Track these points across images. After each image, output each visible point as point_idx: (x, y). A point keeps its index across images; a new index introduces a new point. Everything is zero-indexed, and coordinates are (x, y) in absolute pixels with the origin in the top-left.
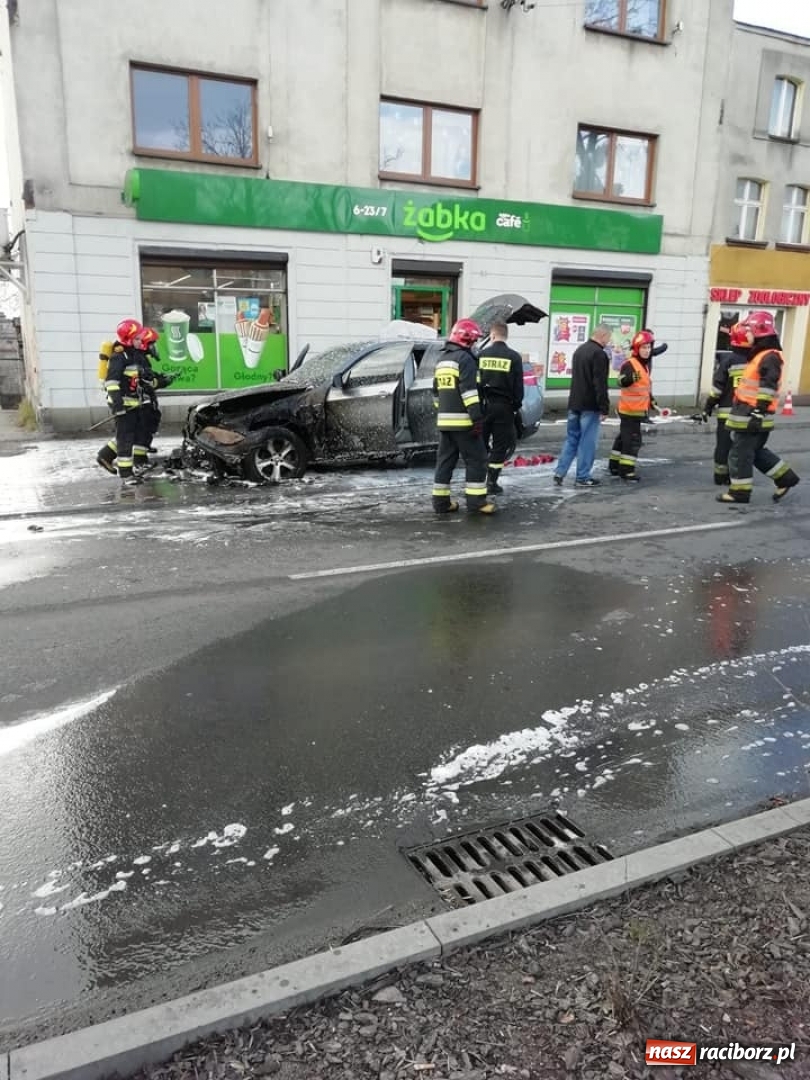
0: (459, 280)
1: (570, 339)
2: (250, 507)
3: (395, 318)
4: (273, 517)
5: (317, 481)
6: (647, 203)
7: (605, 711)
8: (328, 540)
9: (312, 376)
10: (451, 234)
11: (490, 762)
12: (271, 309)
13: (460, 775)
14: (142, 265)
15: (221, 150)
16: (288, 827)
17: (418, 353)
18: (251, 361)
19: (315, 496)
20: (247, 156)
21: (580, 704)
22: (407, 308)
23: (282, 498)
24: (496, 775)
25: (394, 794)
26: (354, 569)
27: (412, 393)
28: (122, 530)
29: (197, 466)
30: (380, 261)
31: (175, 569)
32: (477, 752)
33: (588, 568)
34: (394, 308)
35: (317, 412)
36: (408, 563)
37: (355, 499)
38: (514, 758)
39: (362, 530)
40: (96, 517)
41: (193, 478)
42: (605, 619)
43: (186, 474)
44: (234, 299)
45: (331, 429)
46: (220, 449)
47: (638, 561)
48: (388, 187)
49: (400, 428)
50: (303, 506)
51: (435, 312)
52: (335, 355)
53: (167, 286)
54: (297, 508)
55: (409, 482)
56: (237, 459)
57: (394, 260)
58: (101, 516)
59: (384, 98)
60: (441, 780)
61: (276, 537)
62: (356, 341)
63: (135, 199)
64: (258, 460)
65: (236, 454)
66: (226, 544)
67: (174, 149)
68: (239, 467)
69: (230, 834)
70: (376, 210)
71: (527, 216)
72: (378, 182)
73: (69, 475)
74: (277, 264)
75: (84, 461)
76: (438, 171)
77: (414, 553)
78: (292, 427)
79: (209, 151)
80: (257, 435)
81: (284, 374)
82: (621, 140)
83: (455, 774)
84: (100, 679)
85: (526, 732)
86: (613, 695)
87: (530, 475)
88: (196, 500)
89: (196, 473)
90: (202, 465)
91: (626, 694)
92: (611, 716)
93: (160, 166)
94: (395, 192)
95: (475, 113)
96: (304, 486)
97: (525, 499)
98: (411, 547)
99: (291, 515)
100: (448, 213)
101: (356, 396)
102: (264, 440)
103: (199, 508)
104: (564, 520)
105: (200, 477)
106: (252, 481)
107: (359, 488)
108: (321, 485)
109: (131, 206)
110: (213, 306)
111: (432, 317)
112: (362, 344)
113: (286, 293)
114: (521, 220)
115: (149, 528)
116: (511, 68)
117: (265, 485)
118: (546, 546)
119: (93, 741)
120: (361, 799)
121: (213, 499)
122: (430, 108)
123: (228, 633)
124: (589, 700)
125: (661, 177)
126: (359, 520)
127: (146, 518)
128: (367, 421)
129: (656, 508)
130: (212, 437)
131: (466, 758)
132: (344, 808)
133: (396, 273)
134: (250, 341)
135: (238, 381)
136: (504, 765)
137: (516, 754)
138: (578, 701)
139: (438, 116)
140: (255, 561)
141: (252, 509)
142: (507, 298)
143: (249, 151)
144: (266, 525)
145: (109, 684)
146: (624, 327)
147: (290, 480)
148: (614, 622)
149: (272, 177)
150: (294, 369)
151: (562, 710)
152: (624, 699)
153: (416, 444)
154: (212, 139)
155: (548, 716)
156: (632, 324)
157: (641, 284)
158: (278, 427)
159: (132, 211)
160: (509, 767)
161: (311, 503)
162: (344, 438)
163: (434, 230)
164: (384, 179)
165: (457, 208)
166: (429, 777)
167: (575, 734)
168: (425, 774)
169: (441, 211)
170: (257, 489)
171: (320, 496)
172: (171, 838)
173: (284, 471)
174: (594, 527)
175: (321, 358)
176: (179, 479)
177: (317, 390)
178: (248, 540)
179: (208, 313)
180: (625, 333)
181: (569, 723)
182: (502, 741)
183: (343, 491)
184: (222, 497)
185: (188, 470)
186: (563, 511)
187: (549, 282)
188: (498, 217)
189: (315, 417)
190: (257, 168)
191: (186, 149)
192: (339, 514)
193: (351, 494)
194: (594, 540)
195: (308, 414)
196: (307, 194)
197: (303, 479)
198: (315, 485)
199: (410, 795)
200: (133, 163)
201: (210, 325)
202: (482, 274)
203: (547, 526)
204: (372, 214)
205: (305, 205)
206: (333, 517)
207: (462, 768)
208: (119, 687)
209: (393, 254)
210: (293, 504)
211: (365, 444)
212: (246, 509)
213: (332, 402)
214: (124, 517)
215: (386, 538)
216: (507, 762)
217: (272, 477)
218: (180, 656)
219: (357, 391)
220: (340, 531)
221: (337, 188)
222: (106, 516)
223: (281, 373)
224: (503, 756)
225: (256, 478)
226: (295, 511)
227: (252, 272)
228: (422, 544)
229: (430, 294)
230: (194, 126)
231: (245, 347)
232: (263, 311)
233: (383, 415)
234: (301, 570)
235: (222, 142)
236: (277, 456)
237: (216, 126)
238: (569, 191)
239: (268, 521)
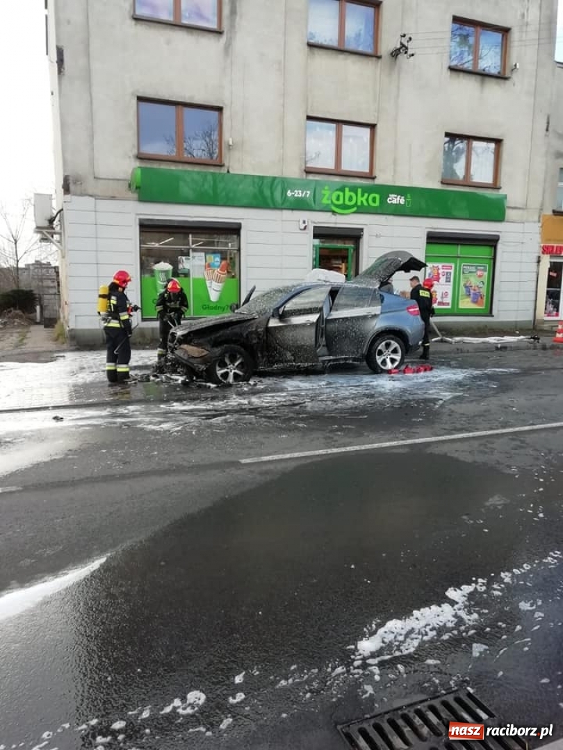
0: (361, 240)
1: (440, 281)
2: (212, 403)
3: (314, 267)
4: (228, 412)
5: (259, 383)
6: (495, 186)
7: (498, 590)
8: (268, 431)
9: (257, 309)
10: (355, 209)
11: (407, 636)
12: (228, 261)
13: (382, 648)
14: (141, 232)
15: (197, 155)
16: (240, 696)
17: (334, 293)
18: (214, 297)
19: (258, 395)
20: (214, 158)
21: (476, 582)
22: (323, 259)
23: (234, 396)
24: (412, 650)
25: (327, 667)
26: (288, 456)
27: (328, 321)
28: (119, 420)
29: (175, 372)
30: (305, 228)
31: (156, 453)
32: (394, 625)
33: (469, 459)
34: (314, 259)
35: (260, 334)
36: (330, 451)
37: (288, 398)
38: (426, 634)
39: (293, 423)
40: (101, 410)
41: (171, 381)
42: (488, 504)
43: (167, 378)
44: (203, 254)
45: (271, 346)
46: (191, 360)
47: (506, 453)
48: (311, 177)
49: (320, 346)
50: (249, 403)
51: (343, 262)
52: (274, 294)
53: (157, 245)
54: (245, 404)
55: (327, 385)
56: (203, 367)
57: (315, 227)
58: (105, 409)
59: (309, 118)
60: (367, 654)
61: (230, 428)
62: (289, 284)
63: (137, 188)
64: (218, 368)
65: (202, 364)
66: (194, 433)
67: (165, 154)
68: (204, 373)
69: (192, 701)
70: (302, 193)
71: (409, 196)
72: (305, 174)
73: (86, 377)
74: (234, 230)
75: (96, 367)
76: (346, 167)
77: (333, 443)
78: (243, 345)
79: (189, 156)
80: (218, 351)
81: (238, 307)
82: (475, 144)
83: (378, 647)
84: (95, 547)
85: (433, 607)
86: (503, 575)
87: (415, 380)
88: (172, 398)
89: (174, 377)
90: (178, 371)
91: (513, 573)
92: (504, 594)
93: (155, 165)
94: (316, 181)
95: (372, 127)
96: (250, 387)
97: (414, 400)
98: (330, 438)
99: (241, 410)
100: (353, 194)
101: (289, 323)
102: (223, 355)
103: (175, 404)
104: (445, 418)
105: (177, 380)
106: (213, 383)
107: (290, 389)
108: (262, 387)
109: (134, 192)
110: (189, 259)
111: (340, 266)
112: (294, 286)
113: (239, 250)
114: (405, 199)
115: (139, 419)
116: (398, 96)
117: (223, 386)
118: (434, 439)
119: (86, 604)
120: (300, 670)
121: (185, 397)
122: (340, 124)
123: (193, 510)
124: (483, 579)
125: (505, 169)
126: (291, 415)
127: (136, 411)
128: (296, 341)
129: (514, 409)
130: (186, 352)
131: (386, 632)
132: (287, 679)
133: (315, 236)
134: (214, 282)
135: (205, 311)
136: (418, 640)
137: (428, 629)
138: (474, 579)
139: (347, 129)
140: (215, 448)
141: (213, 405)
142: (397, 253)
143: (215, 155)
144: (223, 417)
145: (102, 552)
146: (479, 273)
147: (241, 383)
148: (495, 507)
149: (231, 172)
150: (244, 304)
151: (462, 588)
152: (512, 578)
153: (331, 357)
154: (191, 148)
155: (451, 593)
156: (485, 270)
157: (491, 242)
158: (232, 345)
159: (136, 196)
160: (423, 643)
161: (255, 400)
162: (279, 353)
163: (344, 207)
164: (308, 172)
165: (360, 191)
166: (356, 649)
167: (475, 611)
168: (353, 647)
169: (348, 193)
170: (217, 389)
171: (262, 395)
172: (144, 703)
173: (236, 376)
174: (469, 423)
175: (264, 296)
176: (162, 381)
177: (261, 319)
178: (209, 430)
179: (185, 264)
180: (480, 276)
181: (469, 600)
182: (415, 616)
183: (278, 392)
184: (191, 395)
185: (168, 375)
186: (444, 410)
187: (425, 241)
188: (388, 197)
189: (259, 338)
190: (221, 166)
191: (174, 154)
192: (276, 410)
193: (284, 394)
194: (471, 434)
195: (254, 336)
196: (254, 182)
197: (250, 382)
198: (258, 387)
199: (341, 668)
200: (138, 164)
201: (186, 271)
202: (377, 236)
203: (433, 423)
204: (300, 196)
205: (251, 190)
206: (271, 412)
207: (383, 642)
208: (109, 554)
209: (315, 223)
210: (242, 401)
211: (295, 357)
212: (209, 405)
213: (271, 327)
214: (122, 410)
215: (312, 430)
216: (420, 637)
217: (228, 381)
218: (157, 528)
219: (290, 321)
220: (277, 423)
221: (274, 178)
222: (108, 409)
223: (235, 306)
224: (417, 631)
225: (216, 381)
226: (243, 407)
227: (215, 236)
228: (339, 435)
229: (340, 250)
230: (180, 139)
231: (210, 287)
232: (224, 262)
233: (308, 337)
234: (248, 456)
235: (198, 149)
236: (231, 365)
237: (194, 139)
238: (439, 178)
239: (225, 415)
